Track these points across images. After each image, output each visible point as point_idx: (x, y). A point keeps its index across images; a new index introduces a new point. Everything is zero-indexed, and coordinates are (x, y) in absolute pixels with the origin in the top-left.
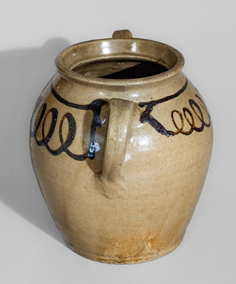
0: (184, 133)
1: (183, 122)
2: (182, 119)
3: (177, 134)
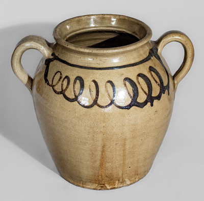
0: (53, 90)
1: (58, 82)
2: (59, 80)
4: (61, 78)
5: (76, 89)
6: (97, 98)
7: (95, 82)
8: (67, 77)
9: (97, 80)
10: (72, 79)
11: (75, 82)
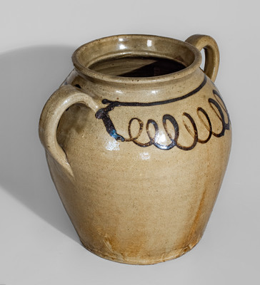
2: (141, 129)
3: (127, 141)
4: (141, 125)
5: (169, 132)
6: (196, 133)
7: (186, 114)
8: (150, 121)
9: (187, 112)
10: (159, 120)
11: (164, 123)
